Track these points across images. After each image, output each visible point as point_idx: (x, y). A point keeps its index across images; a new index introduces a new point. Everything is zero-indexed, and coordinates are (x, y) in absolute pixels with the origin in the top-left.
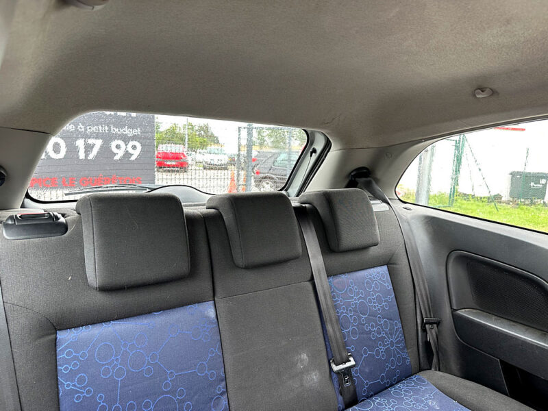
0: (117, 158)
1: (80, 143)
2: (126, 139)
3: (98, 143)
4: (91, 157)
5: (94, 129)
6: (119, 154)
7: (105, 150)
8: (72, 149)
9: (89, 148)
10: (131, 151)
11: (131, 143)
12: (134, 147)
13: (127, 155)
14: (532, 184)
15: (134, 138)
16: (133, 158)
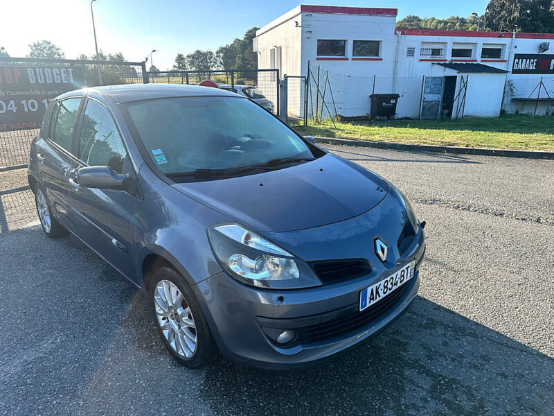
1: (45, 101)
5: (51, 93)
8: (42, 106)
9: (49, 102)
14: (384, 104)
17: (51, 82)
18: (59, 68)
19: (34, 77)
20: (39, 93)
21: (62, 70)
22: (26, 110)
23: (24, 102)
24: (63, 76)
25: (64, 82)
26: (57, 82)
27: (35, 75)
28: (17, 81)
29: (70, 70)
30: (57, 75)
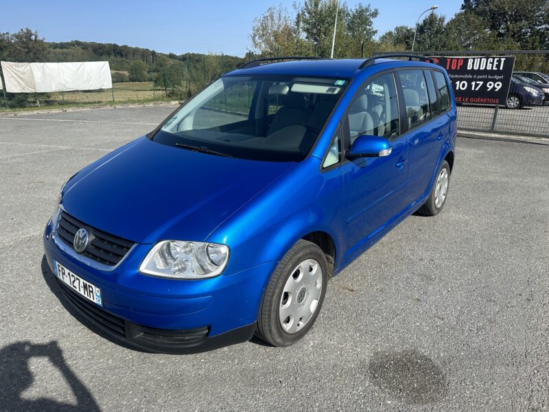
0: (489, 90)
1: (473, 83)
2: (495, 81)
3: (481, 83)
4: (477, 89)
5: (481, 77)
6: (491, 88)
7: (484, 85)
8: (470, 86)
9: (477, 85)
10: (496, 86)
11: (497, 83)
12: (498, 85)
13: (494, 88)
15: (499, 80)
16: (496, 90)
17: (484, 68)
18: (494, 59)
19: (471, 65)
20: (471, 77)
21: (496, 59)
22: (457, 88)
23: (458, 83)
24: (495, 63)
25: (495, 68)
26: (488, 68)
27: (473, 64)
28: (458, 68)
29: (503, 60)
30: (490, 63)
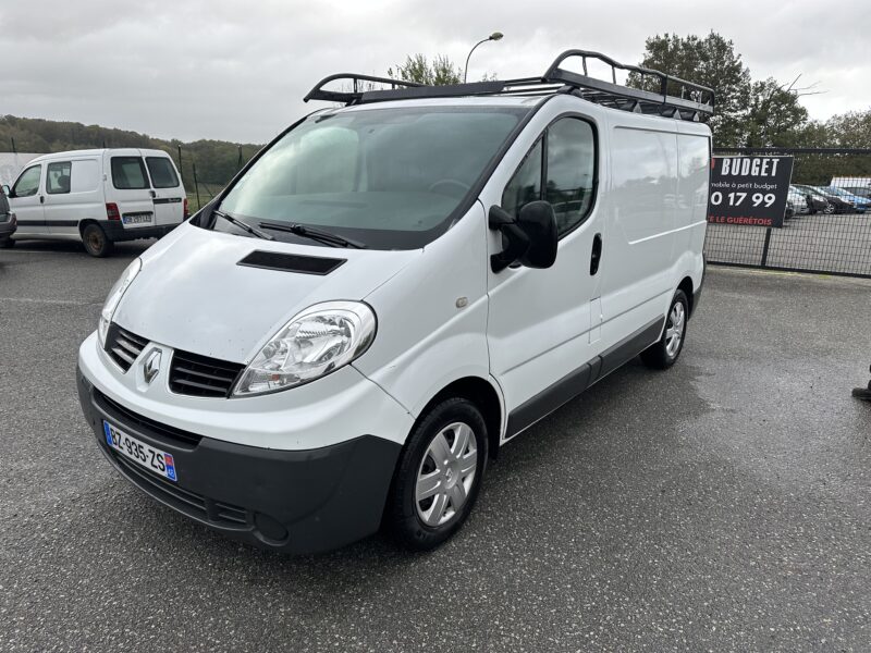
0: (755, 205)
1: (732, 195)
2: (764, 192)
3: (744, 195)
4: (737, 204)
5: (743, 186)
6: (758, 202)
7: (748, 200)
8: (725, 199)
10: (766, 200)
11: (768, 195)
12: (770, 198)
13: (764, 203)
15: (771, 191)
16: (768, 206)
17: (747, 173)
18: (762, 159)
19: (728, 168)
20: (728, 186)
21: (765, 161)
24: (765, 166)
25: (763, 174)
26: (753, 174)
27: (731, 166)
29: (775, 161)
30: (757, 166)
